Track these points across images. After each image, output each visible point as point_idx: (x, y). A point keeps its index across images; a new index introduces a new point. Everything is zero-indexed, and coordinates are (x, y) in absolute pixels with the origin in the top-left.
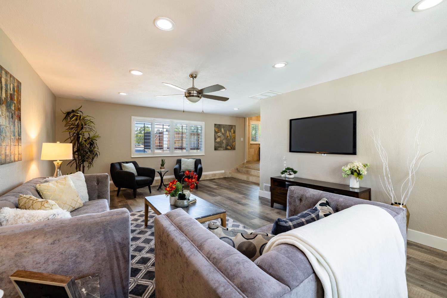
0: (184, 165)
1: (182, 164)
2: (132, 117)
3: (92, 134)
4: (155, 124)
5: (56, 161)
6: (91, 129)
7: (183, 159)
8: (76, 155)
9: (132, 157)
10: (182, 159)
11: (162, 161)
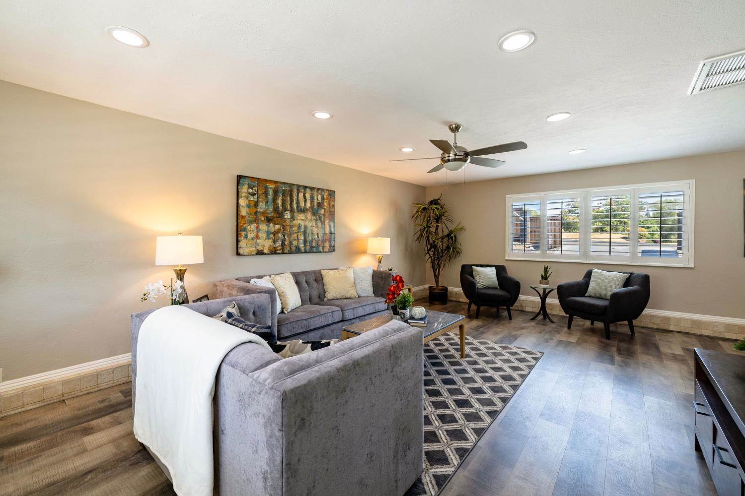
0: (595, 283)
1: (591, 280)
2: (508, 196)
3: (452, 227)
4: (548, 202)
5: (378, 255)
6: (450, 221)
7: (596, 271)
8: (432, 251)
9: (506, 259)
10: (593, 271)
11: (546, 269)
